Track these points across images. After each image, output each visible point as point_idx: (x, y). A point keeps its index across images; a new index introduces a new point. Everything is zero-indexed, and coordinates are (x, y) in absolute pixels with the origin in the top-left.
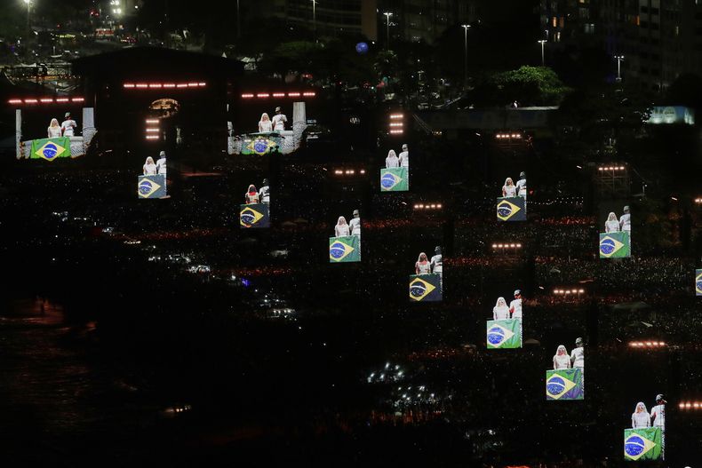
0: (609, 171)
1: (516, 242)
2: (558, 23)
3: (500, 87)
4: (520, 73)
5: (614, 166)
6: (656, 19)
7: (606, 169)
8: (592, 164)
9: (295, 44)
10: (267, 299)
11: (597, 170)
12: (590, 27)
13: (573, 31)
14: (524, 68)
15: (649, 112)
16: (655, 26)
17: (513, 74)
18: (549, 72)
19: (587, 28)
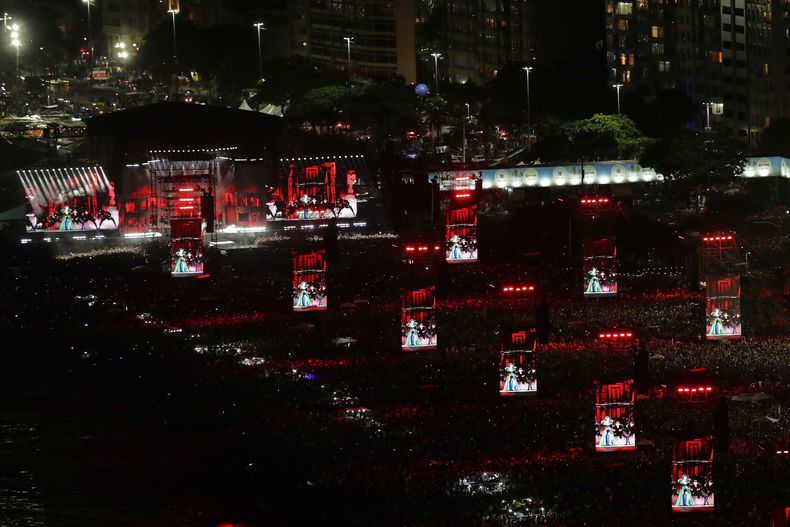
0: (715, 241)
1: (625, 332)
2: (627, 61)
3: (570, 138)
4: (593, 122)
5: (721, 236)
6: (742, 55)
7: (712, 239)
8: (696, 234)
9: (327, 90)
10: (335, 396)
11: (701, 240)
12: (664, 65)
13: (645, 69)
14: (597, 116)
15: (742, 166)
16: (740, 64)
17: (585, 124)
18: (625, 120)
19: (661, 67)
